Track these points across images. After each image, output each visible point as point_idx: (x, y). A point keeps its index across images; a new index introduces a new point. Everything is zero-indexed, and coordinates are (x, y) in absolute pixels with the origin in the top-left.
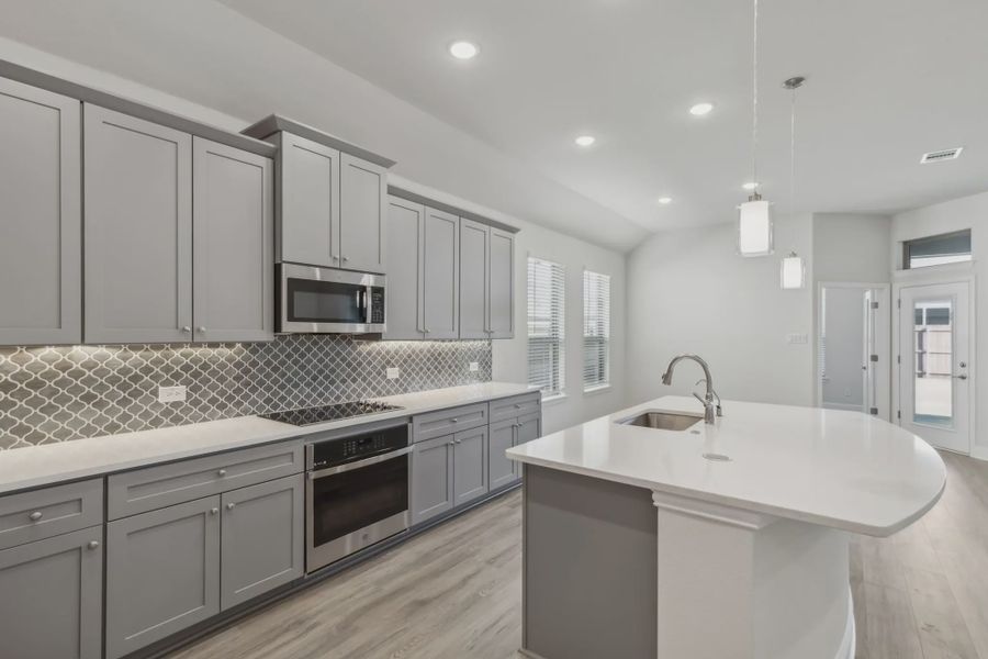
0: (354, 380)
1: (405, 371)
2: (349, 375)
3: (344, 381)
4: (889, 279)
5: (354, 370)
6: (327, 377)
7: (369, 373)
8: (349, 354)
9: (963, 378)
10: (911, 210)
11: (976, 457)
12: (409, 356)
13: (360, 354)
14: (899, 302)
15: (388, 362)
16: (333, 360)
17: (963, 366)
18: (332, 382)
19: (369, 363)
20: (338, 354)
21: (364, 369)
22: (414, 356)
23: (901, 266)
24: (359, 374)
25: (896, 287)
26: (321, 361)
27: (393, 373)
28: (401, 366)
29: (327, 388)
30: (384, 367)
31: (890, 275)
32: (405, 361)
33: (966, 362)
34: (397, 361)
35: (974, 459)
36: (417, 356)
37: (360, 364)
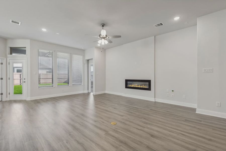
4: (6, 57)
9: (25, 82)
10: (12, 39)
11: (28, 100)
14: (9, 63)
17: (25, 79)
23: (10, 54)
25: (8, 59)
31: (6, 55)
33: (25, 78)
35: (27, 101)
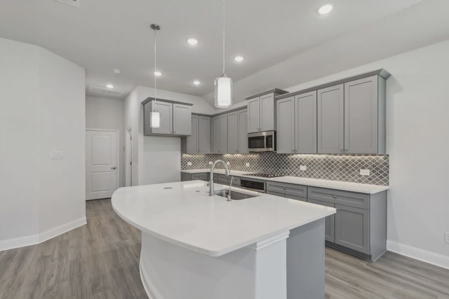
0: (287, 168)
1: (310, 168)
2: (285, 166)
3: (283, 168)
5: (287, 164)
6: (278, 166)
7: (293, 167)
8: (285, 159)
12: (312, 161)
13: (289, 159)
15: (301, 163)
16: (280, 160)
18: (280, 168)
19: (293, 163)
20: (281, 159)
21: (291, 165)
22: (314, 162)
24: (289, 167)
26: (276, 160)
27: (303, 168)
28: (307, 166)
29: (278, 170)
30: (299, 165)
32: (310, 164)
34: (305, 163)
36: (317, 162)
37: (289, 163)
